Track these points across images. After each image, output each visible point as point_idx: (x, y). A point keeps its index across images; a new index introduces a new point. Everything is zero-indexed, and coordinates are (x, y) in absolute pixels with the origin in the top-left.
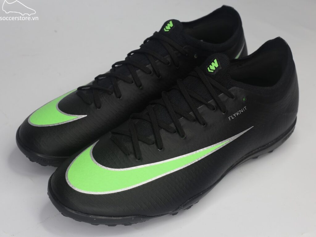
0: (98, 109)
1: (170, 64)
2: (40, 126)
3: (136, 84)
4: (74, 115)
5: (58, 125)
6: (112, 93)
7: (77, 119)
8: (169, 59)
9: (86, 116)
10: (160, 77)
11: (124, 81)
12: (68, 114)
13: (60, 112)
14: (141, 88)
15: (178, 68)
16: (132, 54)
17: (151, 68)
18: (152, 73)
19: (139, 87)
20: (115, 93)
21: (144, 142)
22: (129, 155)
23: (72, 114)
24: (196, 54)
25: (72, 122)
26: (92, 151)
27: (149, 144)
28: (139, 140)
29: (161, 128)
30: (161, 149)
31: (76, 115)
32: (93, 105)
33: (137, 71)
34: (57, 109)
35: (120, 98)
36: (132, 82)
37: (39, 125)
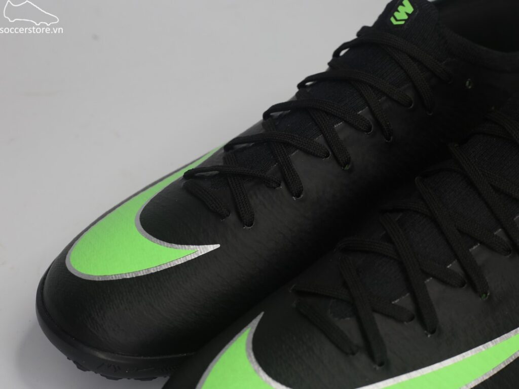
0: (245, 227)
1: (413, 105)
2: (100, 279)
3: (335, 158)
4: (186, 246)
5: (147, 275)
6: (280, 185)
7: (196, 256)
8: (410, 94)
9: (218, 246)
10: (392, 138)
11: (307, 153)
12: (169, 245)
13: (148, 238)
14: (347, 168)
15: (431, 114)
16: (308, 84)
17: (369, 118)
18: (372, 128)
19: (344, 167)
20: (287, 184)
21: (388, 316)
22: (353, 354)
23: (181, 244)
24: (469, 79)
25: (182, 264)
26: (251, 346)
27: (400, 321)
28: (374, 311)
29: (428, 275)
30: (433, 332)
31: (192, 247)
32: (232, 218)
33: (335, 126)
34: (139, 230)
35: (298, 196)
36: (328, 155)
37: (98, 277)
